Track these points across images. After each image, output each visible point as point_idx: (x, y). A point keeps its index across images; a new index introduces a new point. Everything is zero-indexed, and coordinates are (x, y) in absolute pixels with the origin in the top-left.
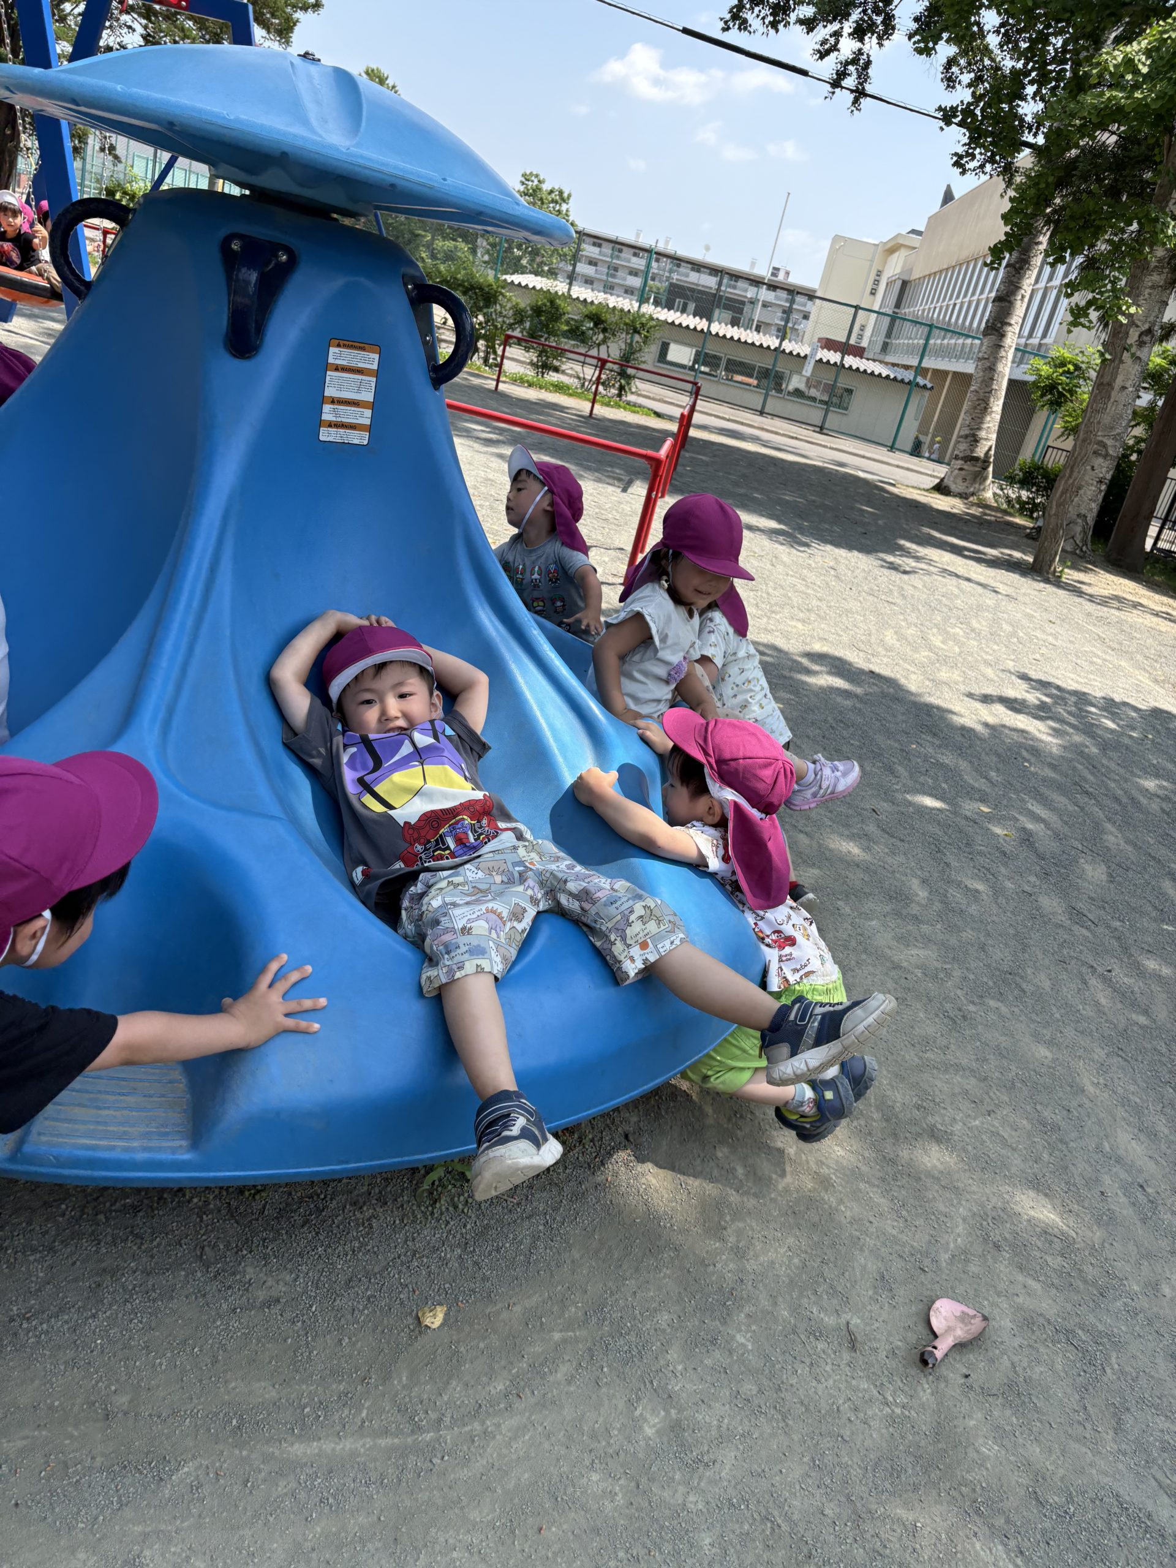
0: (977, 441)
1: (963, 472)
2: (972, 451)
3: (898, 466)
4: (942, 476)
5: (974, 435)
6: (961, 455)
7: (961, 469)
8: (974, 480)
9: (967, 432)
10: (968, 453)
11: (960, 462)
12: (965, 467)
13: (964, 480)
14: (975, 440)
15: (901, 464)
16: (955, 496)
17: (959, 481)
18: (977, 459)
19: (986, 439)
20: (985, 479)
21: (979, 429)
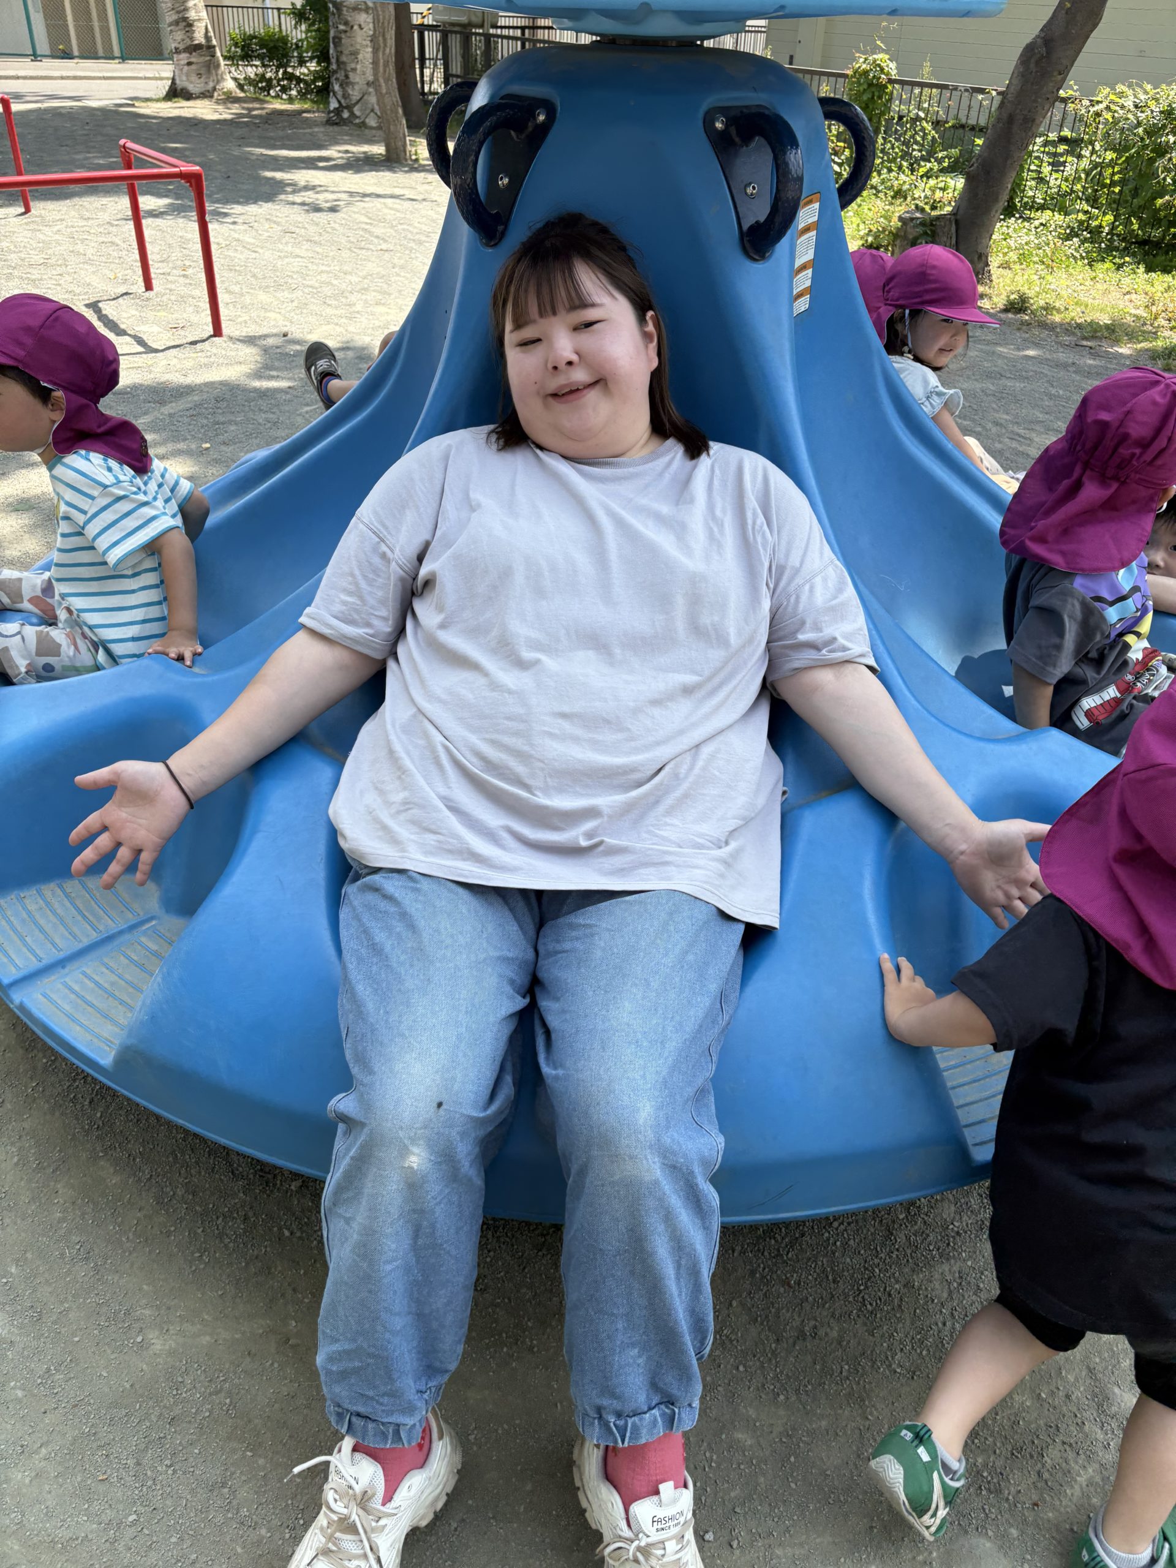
0: (190, 25)
1: (193, 67)
2: (192, 39)
3: (62, 78)
4: (171, 75)
5: (185, 19)
6: (181, 46)
7: (189, 64)
8: (209, 71)
9: (175, 17)
10: (189, 43)
11: (184, 56)
12: (193, 60)
13: (199, 75)
14: (189, 25)
15: (65, 74)
16: (197, 98)
17: (194, 78)
18: (198, 47)
19: (199, 20)
20: (218, 66)
21: (186, 10)
